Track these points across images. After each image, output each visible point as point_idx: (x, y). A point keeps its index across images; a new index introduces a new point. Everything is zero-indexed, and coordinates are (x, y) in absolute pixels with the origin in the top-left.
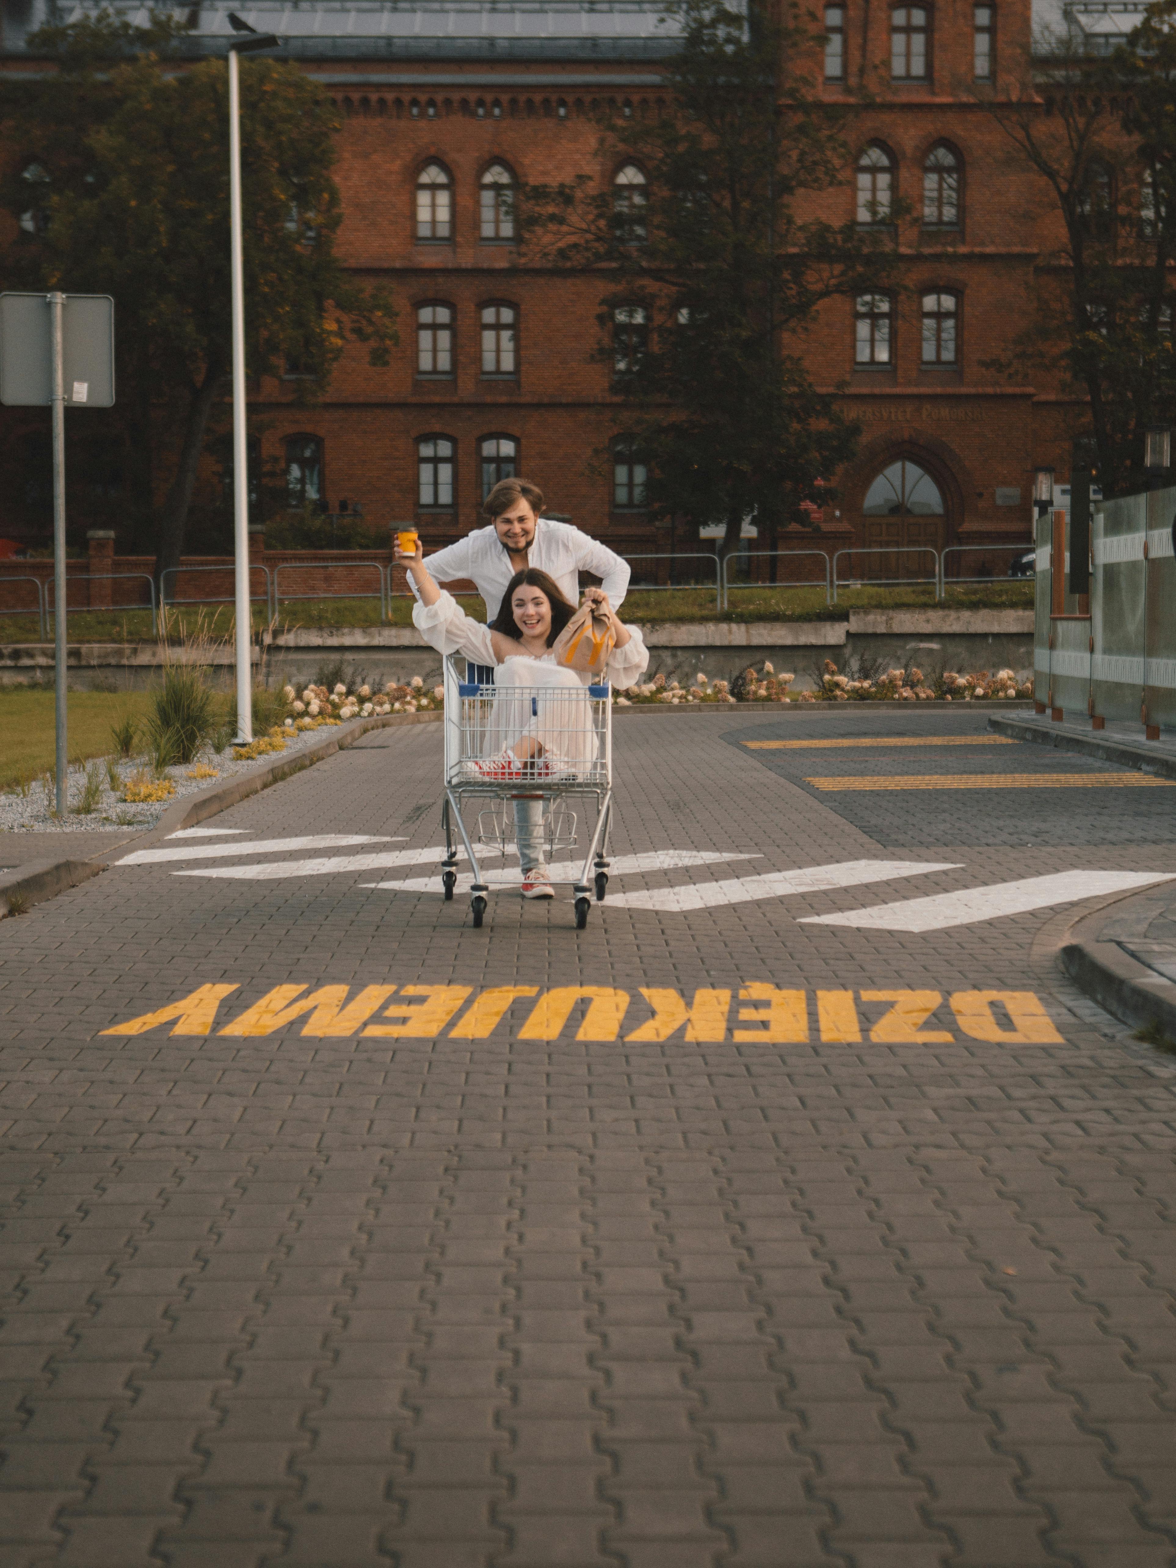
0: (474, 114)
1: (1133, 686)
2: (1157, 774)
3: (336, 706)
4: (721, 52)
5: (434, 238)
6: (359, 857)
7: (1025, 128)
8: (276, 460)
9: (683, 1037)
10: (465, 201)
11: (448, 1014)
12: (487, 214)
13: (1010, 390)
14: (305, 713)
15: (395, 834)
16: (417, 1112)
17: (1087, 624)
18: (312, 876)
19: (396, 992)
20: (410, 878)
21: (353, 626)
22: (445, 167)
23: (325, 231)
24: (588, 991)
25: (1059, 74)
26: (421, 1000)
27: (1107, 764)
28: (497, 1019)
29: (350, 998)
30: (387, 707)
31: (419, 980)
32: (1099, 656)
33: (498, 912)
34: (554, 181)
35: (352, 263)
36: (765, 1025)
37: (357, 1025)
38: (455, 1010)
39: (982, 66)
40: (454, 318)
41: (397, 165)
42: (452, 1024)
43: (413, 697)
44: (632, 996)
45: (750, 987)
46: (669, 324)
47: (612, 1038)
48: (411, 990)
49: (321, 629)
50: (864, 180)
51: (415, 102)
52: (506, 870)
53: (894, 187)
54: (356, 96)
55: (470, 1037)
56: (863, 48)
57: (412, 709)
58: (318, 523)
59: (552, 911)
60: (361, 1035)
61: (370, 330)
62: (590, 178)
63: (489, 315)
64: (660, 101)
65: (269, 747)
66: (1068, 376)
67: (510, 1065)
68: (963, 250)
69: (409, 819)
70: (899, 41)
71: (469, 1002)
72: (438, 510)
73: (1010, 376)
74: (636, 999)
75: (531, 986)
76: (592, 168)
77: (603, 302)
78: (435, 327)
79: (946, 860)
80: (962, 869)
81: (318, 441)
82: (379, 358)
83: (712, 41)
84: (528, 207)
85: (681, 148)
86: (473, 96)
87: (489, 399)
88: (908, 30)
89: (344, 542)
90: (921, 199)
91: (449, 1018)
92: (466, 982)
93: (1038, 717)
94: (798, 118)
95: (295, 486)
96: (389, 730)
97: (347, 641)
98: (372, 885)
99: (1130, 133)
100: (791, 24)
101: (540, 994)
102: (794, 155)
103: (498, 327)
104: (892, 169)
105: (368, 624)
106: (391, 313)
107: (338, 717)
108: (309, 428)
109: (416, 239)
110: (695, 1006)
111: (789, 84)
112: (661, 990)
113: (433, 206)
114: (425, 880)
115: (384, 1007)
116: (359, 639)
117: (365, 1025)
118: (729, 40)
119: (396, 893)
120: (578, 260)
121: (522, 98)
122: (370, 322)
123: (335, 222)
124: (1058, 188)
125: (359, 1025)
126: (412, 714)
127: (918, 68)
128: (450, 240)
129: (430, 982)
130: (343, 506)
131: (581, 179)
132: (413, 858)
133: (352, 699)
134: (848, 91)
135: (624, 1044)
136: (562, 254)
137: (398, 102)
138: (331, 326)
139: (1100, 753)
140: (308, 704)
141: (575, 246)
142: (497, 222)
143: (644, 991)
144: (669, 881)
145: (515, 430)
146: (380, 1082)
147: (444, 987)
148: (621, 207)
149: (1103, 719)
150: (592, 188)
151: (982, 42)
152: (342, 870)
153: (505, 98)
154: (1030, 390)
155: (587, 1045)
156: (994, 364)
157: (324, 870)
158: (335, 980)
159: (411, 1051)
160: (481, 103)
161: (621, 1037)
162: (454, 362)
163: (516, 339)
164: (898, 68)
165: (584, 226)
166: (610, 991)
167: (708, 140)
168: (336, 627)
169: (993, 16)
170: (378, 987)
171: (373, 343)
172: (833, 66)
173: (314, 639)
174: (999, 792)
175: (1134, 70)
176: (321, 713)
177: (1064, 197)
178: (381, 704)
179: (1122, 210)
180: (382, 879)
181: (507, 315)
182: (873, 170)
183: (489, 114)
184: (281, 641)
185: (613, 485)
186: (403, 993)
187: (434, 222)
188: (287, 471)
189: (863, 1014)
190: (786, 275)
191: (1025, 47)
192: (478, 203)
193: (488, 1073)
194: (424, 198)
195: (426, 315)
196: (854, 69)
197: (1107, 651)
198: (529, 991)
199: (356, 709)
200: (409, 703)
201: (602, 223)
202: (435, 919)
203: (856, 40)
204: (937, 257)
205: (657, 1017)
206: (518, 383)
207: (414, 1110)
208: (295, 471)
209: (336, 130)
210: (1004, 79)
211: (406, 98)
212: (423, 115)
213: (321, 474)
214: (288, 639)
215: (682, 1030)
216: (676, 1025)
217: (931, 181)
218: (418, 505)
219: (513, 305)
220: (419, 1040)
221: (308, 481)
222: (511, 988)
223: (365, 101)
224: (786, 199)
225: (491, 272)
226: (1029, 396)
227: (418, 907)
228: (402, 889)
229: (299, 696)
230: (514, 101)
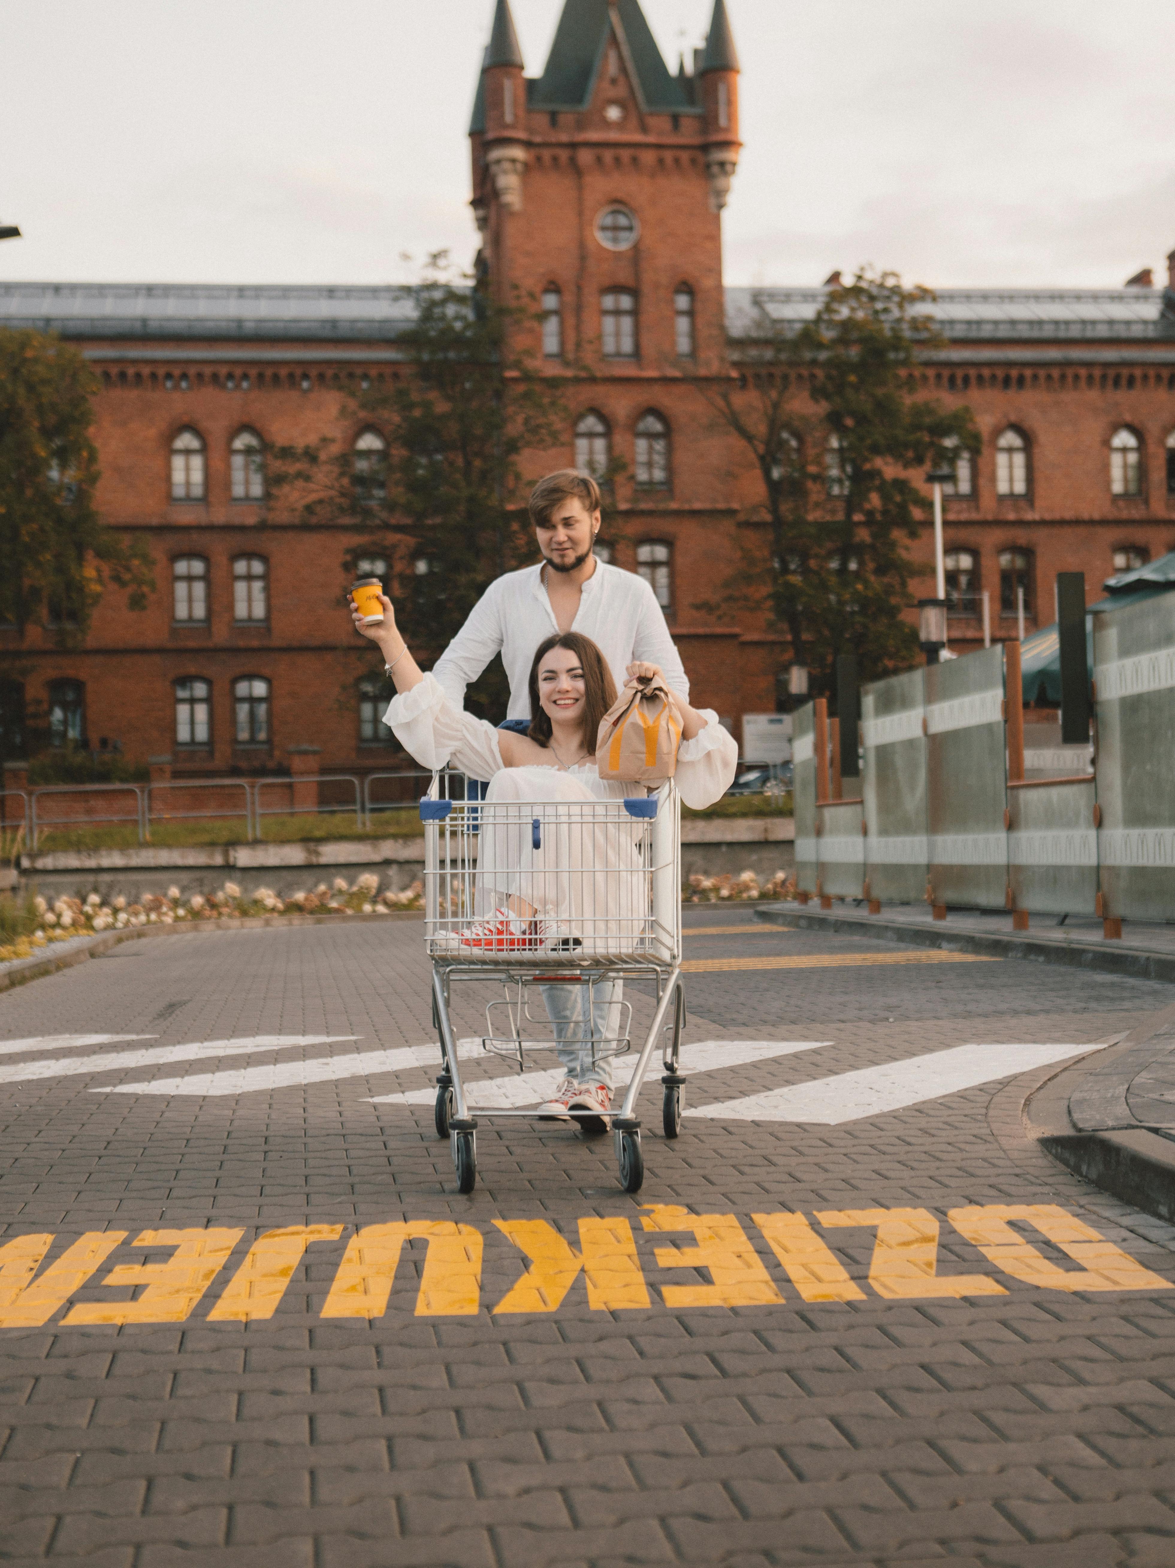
0: (223, 387)
1: (915, 867)
2: (962, 950)
3: (89, 918)
4: (451, 329)
5: (188, 498)
6: (94, 1057)
7: (725, 397)
8: (39, 702)
9: (584, 1301)
10: (217, 463)
11: (206, 1276)
12: (238, 476)
13: (719, 630)
14: (58, 925)
15: (143, 1032)
16: (149, 1488)
17: (858, 808)
18: (29, 1081)
19: (126, 1243)
20: (156, 1080)
21: (110, 848)
22: (198, 433)
23: (84, 486)
24: (418, 1228)
25: (753, 352)
26: (165, 1254)
27: (902, 945)
28: (283, 1284)
29: (52, 1256)
30: (143, 918)
31: (162, 1221)
32: (874, 839)
33: (273, 1117)
34: (300, 443)
35: (112, 521)
36: (702, 1275)
37: (56, 1305)
38: (219, 1268)
39: (683, 345)
40: (208, 569)
41: (152, 432)
42: (212, 1296)
43: (171, 909)
44: (485, 1234)
45: (653, 1211)
46: (408, 572)
47: (473, 1309)
48: (149, 1238)
49: (79, 851)
50: (582, 444)
51: (169, 376)
52: (278, 1066)
53: (610, 449)
54: (114, 371)
55: (243, 1319)
56: (578, 328)
57: (168, 920)
58: (79, 759)
59: (345, 1114)
60: (62, 1323)
61: (127, 577)
62: (333, 440)
63: (241, 567)
64: (396, 376)
65: (12, 955)
66: (771, 616)
67: (313, 1371)
68: (674, 506)
69: (161, 1015)
70: (609, 323)
71: (238, 1255)
72: (196, 748)
73: (720, 618)
74: (492, 1239)
75: (333, 1223)
76: (336, 431)
77: (348, 551)
78: (190, 579)
79: (805, 1038)
80: (833, 1047)
81: (79, 686)
82: (137, 602)
83: (443, 318)
84: (277, 466)
85: (417, 413)
86: (223, 371)
87: (241, 643)
88: (617, 313)
89: (104, 777)
90: (634, 461)
91: (208, 1283)
92: (232, 1221)
93: (803, 907)
94: (521, 388)
95: (58, 727)
96: (144, 940)
97: (106, 862)
98: (108, 1090)
99: (816, 401)
100: (513, 304)
101: (345, 1238)
102: (520, 419)
103: (249, 577)
104: (608, 434)
105: (124, 846)
106: (149, 562)
107: (92, 928)
108: (70, 673)
109: (170, 498)
110: (584, 1246)
111: (512, 357)
112: (524, 1221)
113: (187, 469)
114: (178, 1080)
115: (105, 1269)
116: (116, 859)
117: (71, 1303)
118: (457, 317)
119: (137, 1097)
120: (323, 514)
121: (269, 372)
122: (128, 569)
123: (93, 479)
124: (756, 451)
125: (59, 1304)
126: (169, 925)
127: (627, 345)
128: (205, 500)
129: (180, 1225)
130: (104, 742)
131: (325, 440)
132: (162, 1057)
133: (106, 910)
134: (567, 364)
135: (494, 1319)
136: (309, 508)
137: (154, 376)
138: (90, 572)
139: (890, 934)
140: (59, 916)
141: (321, 502)
142: (247, 483)
143: (499, 1223)
144: (485, 1072)
145: (266, 671)
146: (84, 1422)
147: (200, 1231)
148: (362, 465)
149: (879, 902)
150: (335, 449)
151: (683, 324)
152: (70, 1073)
153: (253, 372)
154: (736, 630)
155: (435, 1324)
156: (704, 606)
157: (47, 1074)
158: (34, 1227)
159: (144, 1351)
160: (230, 376)
161: (487, 1306)
162: (209, 610)
163: (267, 589)
164: (609, 346)
165: (329, 484)
166: (450, 1226)
167: (442, 407)
168: (94, 848)
169: (693, 301)
170: (99, 1234)
171: (130, 589)
172: (551, 344)
173: (72, 861)
174: (812, 971)
175: (820, 346)
176: (74, 924)
177: (762, 458)
178: (136, 914)
179: (812, 469)
180: (121, 1082)
181: (257, 567)
182: (591, 435)
183: (238, 387)
184: (40, 864)
185: (359, 721)
186: (136, 1243)
187: (188, 484)
188: (50, 712)
189: (839, 1250)
190: (515, 526)
191: (722, 328)
192: (229, 467)
193: (276, 1393)
194: (178, 462)
195: (181, 567)
196: (570, 346)
197: (884, 831)
198: (328, 1233)
199: (110, 920)
200: (165, 914)
201: (345, 481)
202: (188, 1130)
203: (571, 321)
204: (651, 513)
205: (532, 1268)
206: (269, 630)
207: (142, 1484)
208: (58, 714)
209: (94, 393)
210: (703, 355)
211: (161, 371)
212: (176, 387)
213: (84, 718)
214: (47, 862)
215: (578, 1289)
216: (568, 1280)
217: (642, 444)
218: (175, 742)
219: (264, 559)
220: (157, 1329)
221: (70, 723)
222: (301, 1228)
223: (123, 375)
224: (514, 458)
225: (242, 529)
226: (735, 636)
227: (166, 1114)
228: (146, 1092)
229: (51, 908)
230: (261, 376)
